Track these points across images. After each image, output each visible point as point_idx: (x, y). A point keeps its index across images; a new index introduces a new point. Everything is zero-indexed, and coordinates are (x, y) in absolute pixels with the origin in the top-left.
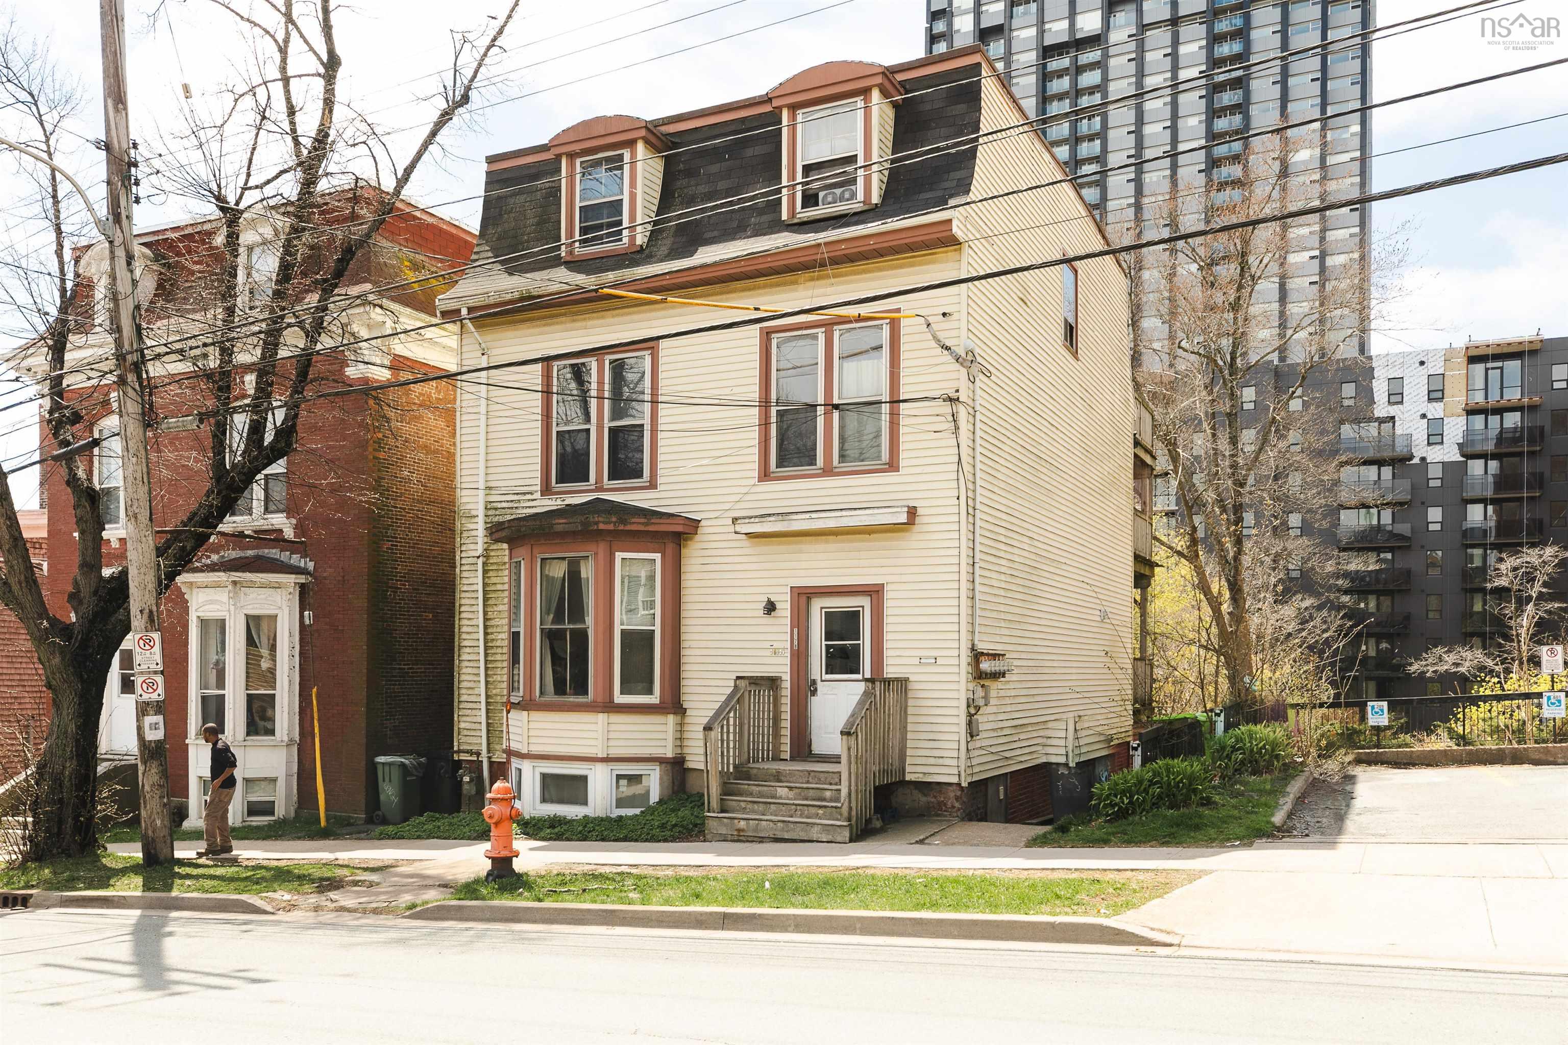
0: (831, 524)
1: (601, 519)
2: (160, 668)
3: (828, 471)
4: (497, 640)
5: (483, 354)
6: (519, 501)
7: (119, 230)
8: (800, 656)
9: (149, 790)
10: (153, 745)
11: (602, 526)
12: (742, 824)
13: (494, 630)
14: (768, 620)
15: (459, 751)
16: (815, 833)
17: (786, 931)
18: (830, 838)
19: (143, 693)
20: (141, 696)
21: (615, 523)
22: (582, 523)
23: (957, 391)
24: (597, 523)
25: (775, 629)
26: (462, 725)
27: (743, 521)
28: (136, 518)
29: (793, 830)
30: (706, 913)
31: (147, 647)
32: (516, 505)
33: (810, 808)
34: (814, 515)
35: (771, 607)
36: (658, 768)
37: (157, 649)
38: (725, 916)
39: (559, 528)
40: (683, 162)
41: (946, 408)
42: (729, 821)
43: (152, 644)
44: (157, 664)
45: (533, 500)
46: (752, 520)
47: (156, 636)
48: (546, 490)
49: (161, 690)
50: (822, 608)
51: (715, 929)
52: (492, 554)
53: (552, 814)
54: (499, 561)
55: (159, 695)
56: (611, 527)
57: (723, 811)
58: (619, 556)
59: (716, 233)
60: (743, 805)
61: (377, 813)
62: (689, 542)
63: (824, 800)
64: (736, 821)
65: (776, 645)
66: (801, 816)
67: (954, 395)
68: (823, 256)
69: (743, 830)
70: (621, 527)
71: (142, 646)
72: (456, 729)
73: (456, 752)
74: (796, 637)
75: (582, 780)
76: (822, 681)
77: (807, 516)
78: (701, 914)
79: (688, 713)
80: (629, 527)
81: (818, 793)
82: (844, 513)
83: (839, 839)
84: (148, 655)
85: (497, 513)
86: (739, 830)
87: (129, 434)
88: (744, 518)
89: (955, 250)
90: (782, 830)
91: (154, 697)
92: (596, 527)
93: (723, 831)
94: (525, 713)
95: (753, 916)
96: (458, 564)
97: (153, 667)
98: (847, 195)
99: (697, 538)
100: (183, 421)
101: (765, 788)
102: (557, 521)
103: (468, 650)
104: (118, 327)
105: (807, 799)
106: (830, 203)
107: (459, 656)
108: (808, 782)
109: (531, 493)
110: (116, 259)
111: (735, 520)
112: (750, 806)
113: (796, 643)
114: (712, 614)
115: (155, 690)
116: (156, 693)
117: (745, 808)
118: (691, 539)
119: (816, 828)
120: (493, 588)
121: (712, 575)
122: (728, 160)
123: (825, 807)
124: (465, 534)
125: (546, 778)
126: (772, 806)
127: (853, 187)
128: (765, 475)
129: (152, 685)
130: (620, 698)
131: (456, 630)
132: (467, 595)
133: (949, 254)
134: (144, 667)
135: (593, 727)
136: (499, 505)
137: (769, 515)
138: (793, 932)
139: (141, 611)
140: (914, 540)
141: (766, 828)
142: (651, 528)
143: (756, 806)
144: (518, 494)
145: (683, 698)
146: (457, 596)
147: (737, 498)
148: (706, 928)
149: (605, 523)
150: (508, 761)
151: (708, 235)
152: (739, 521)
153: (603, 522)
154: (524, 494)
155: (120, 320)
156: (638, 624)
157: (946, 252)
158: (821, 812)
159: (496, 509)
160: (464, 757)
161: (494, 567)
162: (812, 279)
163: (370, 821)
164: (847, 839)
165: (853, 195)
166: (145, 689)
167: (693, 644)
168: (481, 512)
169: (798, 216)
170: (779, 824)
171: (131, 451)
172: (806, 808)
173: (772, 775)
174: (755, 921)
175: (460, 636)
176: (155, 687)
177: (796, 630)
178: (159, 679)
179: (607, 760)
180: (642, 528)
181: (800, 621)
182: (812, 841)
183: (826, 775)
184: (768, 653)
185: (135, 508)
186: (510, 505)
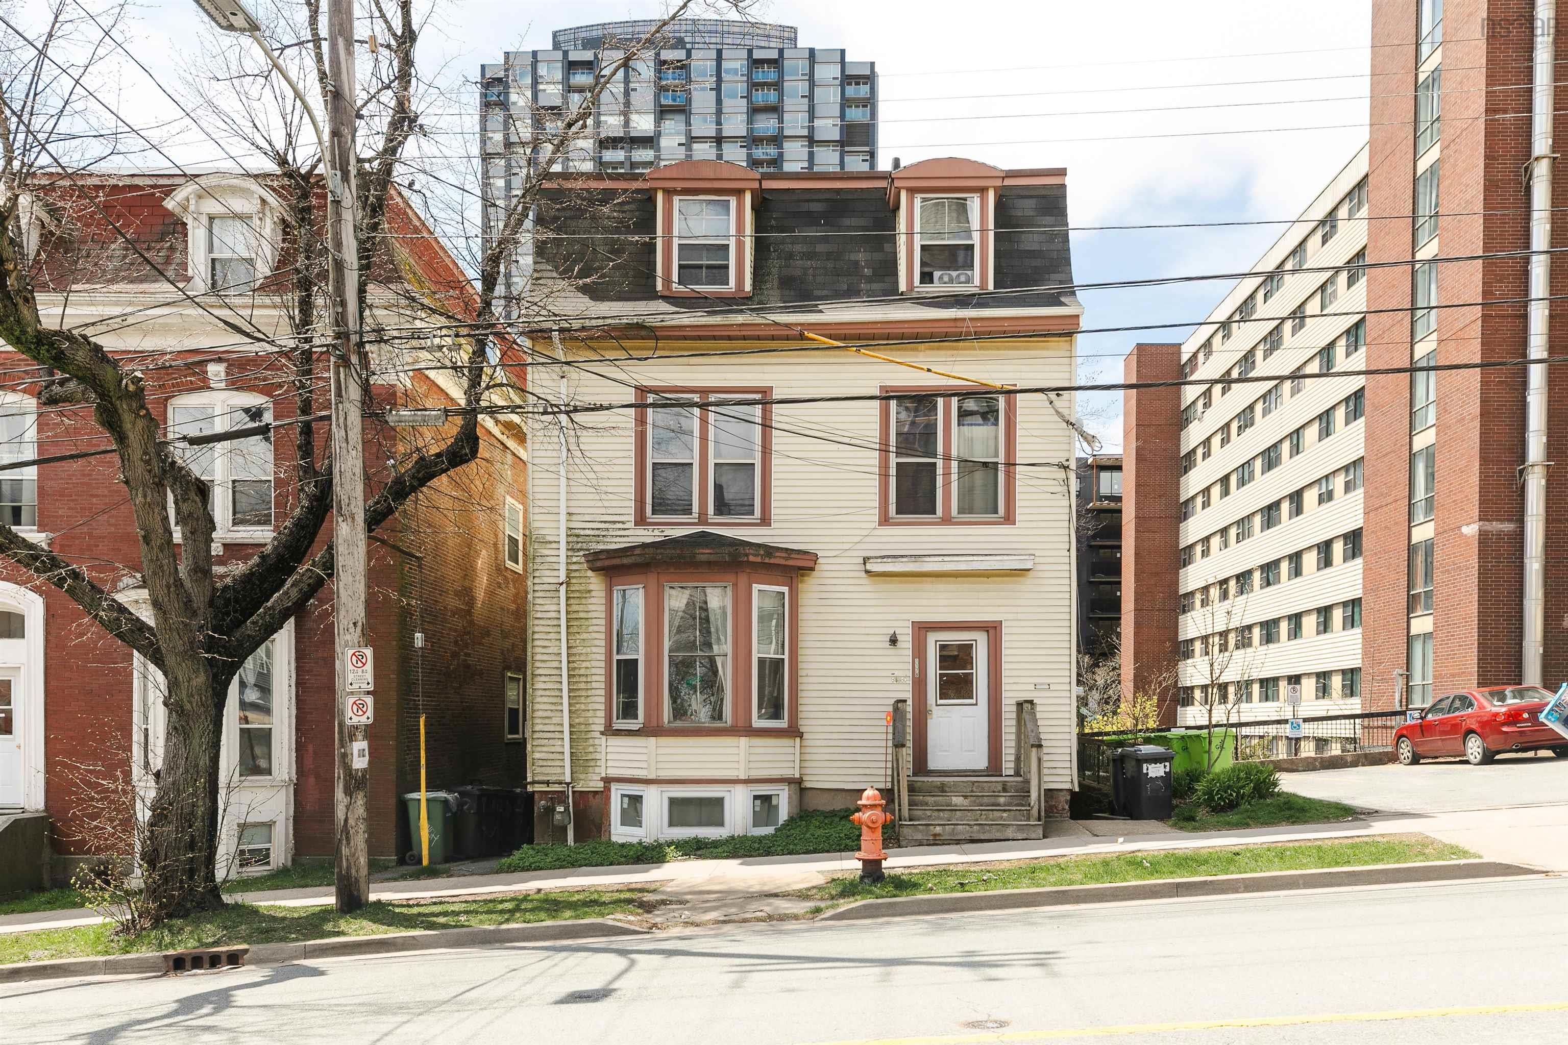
0: (963, 567)
1: (752, 551)
2: (371, 688)
3: (947, 520)
4: (580, 668)
5: (563, 377)
6: (607, 529)
7: (347, 190)
8: (919, 683)
9: (353, 824)
10: (360, 774)
11: (752, 558)
12: (938, 829)
13: (577, 658)
14: (892, 651)
15: (533, 783)
16: (1010, 833)
17: (1237, 892)
18: (1025, 836)
19: (353, 717)
20: (351, 719)
21: (762, 556)
22: (730, 554)
23: (1068, 460)
24: (747, 555)
25: (895, 659)
26: (537, 755)
27: (875, 560)
28: (353, 518)
29: (989, 831)
30: (1159, 885)
31: (360, 664)
32: (603, 533)
33: (995, 813)
34: (946, 559)
35: (894, 641)
36: (787, 788)
37: (369, 667)
38: (1178, 885)
39: (703, 558)
40: (775, 219)
41: (1061, 474)
42: (924, 827)
43: (364, 661)
44: (368, 684)
45: (625, 529)
46: (885, 560)
47: (369, 652)
48: (641, 520)
49: (370, 713)
50: (936, 641)
51: (1170, 897)
52: (573, 581)
53: (693, 836)
54: (582, 588)
55: (368, 718)
56: (759, 560)
57: (910, 820)
58: (756, 587)
59: (825, 293)
60: (929, 813)
61: (410, 853)
62: (806, 578)
63: (999, 805)
64: (932, 827)
65: (897, 673)
66: (986, 820)
67: (1066, 464)
68: (968, 330)
69: (939, 835)
70: (767, 561)
71: (355, 662)
72: (529, 760)
73: (530, 783)
74: (917, 666)
75: (719, 803)
76: (937, 705)
77: (940, 559)
78: (1155, 885)
79: (805, 736)
80: (772, 561)
81: (992, 800)
82: (975, 558)
83: (1033, 836)
84: (360, 674)
85: (580, 539)
86: (935, 835)
87: (349, 423)
88: (876, 558)
89: (1066, 341)
90: (979, 832)
91: (364, 720)
92: (746, 559)
93: (919, 836)
94: (653, 739)
95: (1205, 883)
96: (530, 590)
97: (364, 686)
98: (963, 278)
99: (814, 573)
100: (423, 415)
101: (941, 798)
102: (701, 551)
103: (543, 679)
104: (341, 301)
105: (982, 806)
106: (945, 283)
107: (533, 684)
108: (972, 791)
109: (623, 523)
110: (343, 222)
111: (866, 560)
112: (936, 814)
113: (917, 671)
114: (829, 644)
115: (364, 713)
116: (366, 716)
117: (930, 816)
118: (808, 575)
119: (1011, 828)
120: (575, 616)
121: (830, 609)
122: (823, 225)
123: (1010, 810)
124: (538, 560)
125: (674, 803)
126: (958, 812)
127: (969, 273)
128: (885, 520)
129: (361, 706)
130: (758, 723)
131: (529, 658)
132: (541, 622)
133: (1061, 343)
134: (355, 686)
135: (735, 750)
136: (582, 532)
137: (902, 556)
138: (1243, 892)
139: (355, 624)
140: (1026, 584)
141: (962, 831)
142: (790, 563)
143: (942, 814)
144: (605, 522)
145: (800, 722)
146: (530, 623)
147: (857, 539)
148: (1161, 897)
149: (755, 555)
150: (607, 789)
151: (817, 293)
152: (871, 561)
153: (753, 555)
154: (614, 522)
155: (344, 292)
156: (771, 653)
157: (1058, 342)
158: (1005, 815)
159: (578, 536)
160: (538, 788)
161: (577, 595)
162: (932, 349)
163: (402, 862)
164: (1041, 836)
165: (969, 280)
166: (355, 711)
167: (811, 673)
168: (563, 539)
169: (916, 290)
170: (975, 827)
171: (351, 443)
172: (991, 812)
173: (936, 787)
174: (1207, 887)
175: (533, 664)
176: (364, 709)
177: (917, 661)
178: (369, 700)
179: (747, 781)
180: (782, 562)
181: (919, 652)
182: (1008, 840)
183: (989, 784)
184: (889, 681)
185: (352, 506)
186: (597, 533)
